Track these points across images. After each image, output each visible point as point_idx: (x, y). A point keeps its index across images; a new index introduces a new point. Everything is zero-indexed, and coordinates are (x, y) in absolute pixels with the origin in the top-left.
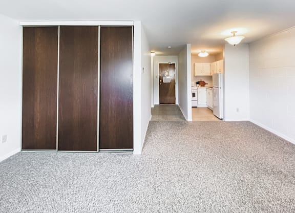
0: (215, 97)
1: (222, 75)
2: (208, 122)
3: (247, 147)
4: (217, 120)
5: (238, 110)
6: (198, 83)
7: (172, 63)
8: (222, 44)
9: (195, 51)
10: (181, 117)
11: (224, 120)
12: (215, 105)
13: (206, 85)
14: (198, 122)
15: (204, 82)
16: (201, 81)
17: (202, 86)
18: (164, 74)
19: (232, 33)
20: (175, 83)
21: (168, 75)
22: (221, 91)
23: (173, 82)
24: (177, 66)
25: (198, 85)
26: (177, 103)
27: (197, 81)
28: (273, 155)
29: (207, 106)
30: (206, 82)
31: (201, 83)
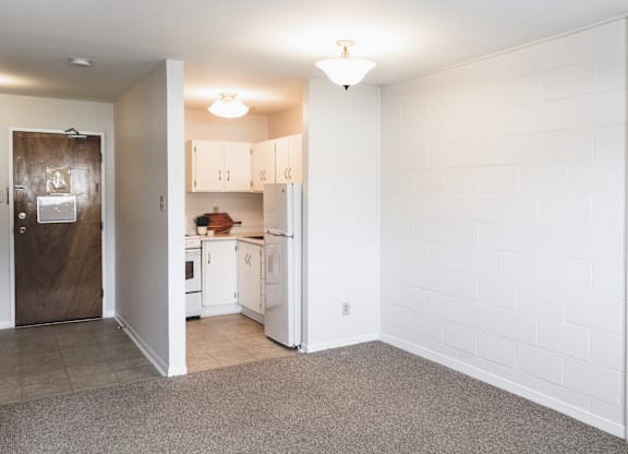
0: (271, 270)
1: (297, 188)
2: (249, 365)
3: (378, 420)
4: (278, 352)
5: (346, 308)
6: (202, 221)
7: (84, 133)
8: (301, 77)
9: (199, 92)
10: (135, 368)
11: (301, 351)
12: (270, 303)
13: (234, 230)
14: (210, 372)
15: (225, 216)
16: (216, 215)
17: (218, 232)
18: (42, 183)
19: (338, 43)
20: (100, 226)
21: (63, 190)
22: (293, 246)
23: (91, 220)
24: (108, 149)
25: (203, 230)
26: (109, 311)
27: (201, 213)
28: (446, 426)
29: (239, 310)
30: (234, 216)
31: (213, 222)
